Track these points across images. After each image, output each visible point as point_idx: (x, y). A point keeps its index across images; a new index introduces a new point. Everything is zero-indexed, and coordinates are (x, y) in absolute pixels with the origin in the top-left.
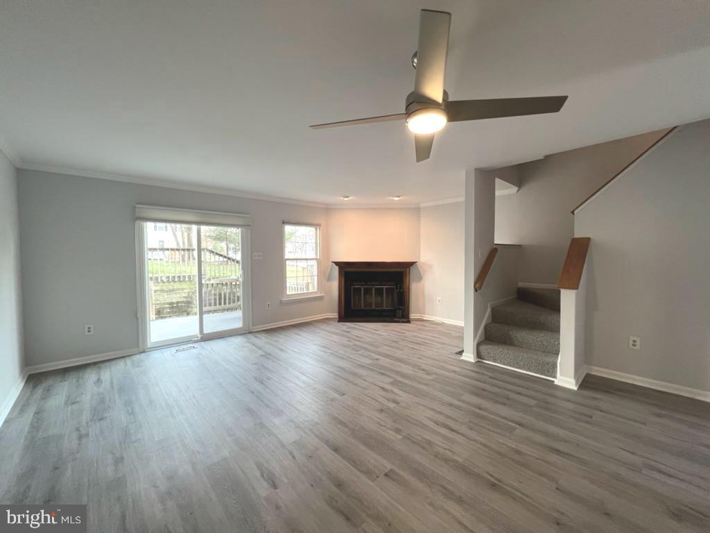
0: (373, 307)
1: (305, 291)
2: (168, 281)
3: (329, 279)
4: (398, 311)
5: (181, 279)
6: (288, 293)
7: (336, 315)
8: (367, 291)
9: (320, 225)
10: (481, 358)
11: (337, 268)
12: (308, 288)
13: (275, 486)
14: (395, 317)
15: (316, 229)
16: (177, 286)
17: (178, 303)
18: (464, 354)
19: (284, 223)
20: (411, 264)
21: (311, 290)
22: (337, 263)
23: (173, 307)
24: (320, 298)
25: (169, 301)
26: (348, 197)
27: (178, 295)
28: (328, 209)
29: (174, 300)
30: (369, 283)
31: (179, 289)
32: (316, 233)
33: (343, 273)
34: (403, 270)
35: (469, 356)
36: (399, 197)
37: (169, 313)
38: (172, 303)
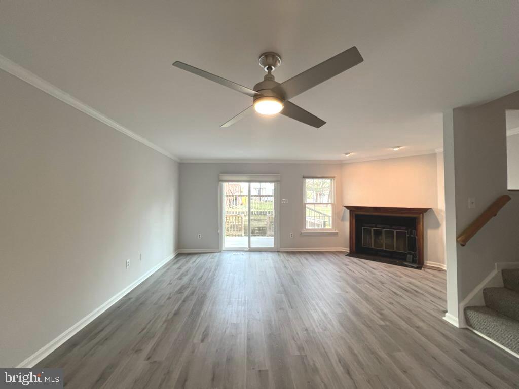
0: (384, 248)
1: (323, 228)
2: (258, 215)
3: (343, 219)
4: (408, 256)
5: (264, 214)
6: (307, 228)
7: (347, 250)
8: (378, 233)
9: (334, 177)
10: (471, 326)
11: (348, 211)
12: (325, 225)
13: (202, 341)
14: (405, 260)
15: (332, 180)
16: (262, 217)
17: (262, 228)
18: (447, 314)
19: (304, 177)
20: (426, 210)
21: (327, 227)
22: (348, 207)
23: (259, 230)
24: (335, 234)
25: (258, 226)
26: (349, 154)
27: (263, 223)
28: (341, 165)
29: (261, 226)
30: (378, 226)
31: (263, 219)
32: (332, 184)
33: (354, 215)
34: (414, 216)
35: (453, 318)
36: (399, 147)
37: (258, 233)
38: (259, 228)
